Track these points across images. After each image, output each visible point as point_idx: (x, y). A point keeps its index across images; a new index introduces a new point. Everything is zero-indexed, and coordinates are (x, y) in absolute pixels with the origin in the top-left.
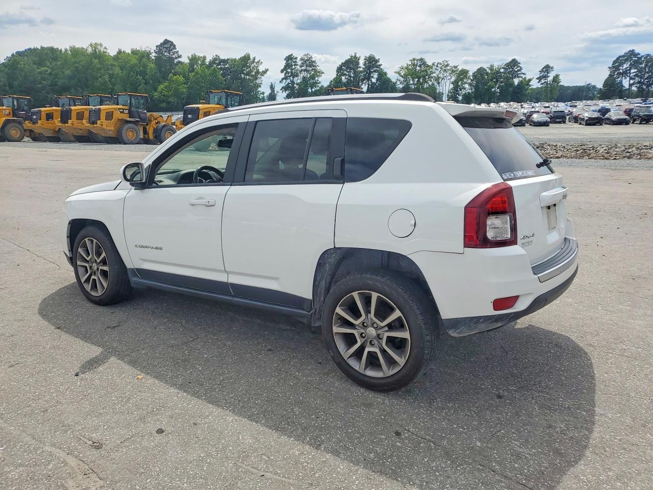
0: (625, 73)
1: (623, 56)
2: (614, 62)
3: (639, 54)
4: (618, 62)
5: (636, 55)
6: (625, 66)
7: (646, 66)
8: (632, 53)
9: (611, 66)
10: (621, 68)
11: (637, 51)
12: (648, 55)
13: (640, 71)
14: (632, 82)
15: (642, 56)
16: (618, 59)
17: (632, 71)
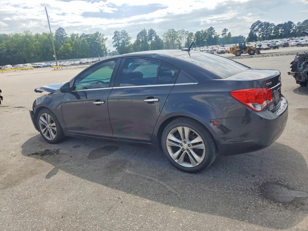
0: (257, 30)
1: (255, 23)
2: (252, 26)
3: (261, 22)
4: (253, 26)
5: (260, 22)
6: (257, 27)
7: (265, 27)
8: (259, 22)
9: (251, 28)
10: (255, 28)
11: (260, 21)
12: (265, 22)
13: (262, 29)
14: (260, 34)
15: (263, 23)
16: (253, 24)
17: (260, 29)
